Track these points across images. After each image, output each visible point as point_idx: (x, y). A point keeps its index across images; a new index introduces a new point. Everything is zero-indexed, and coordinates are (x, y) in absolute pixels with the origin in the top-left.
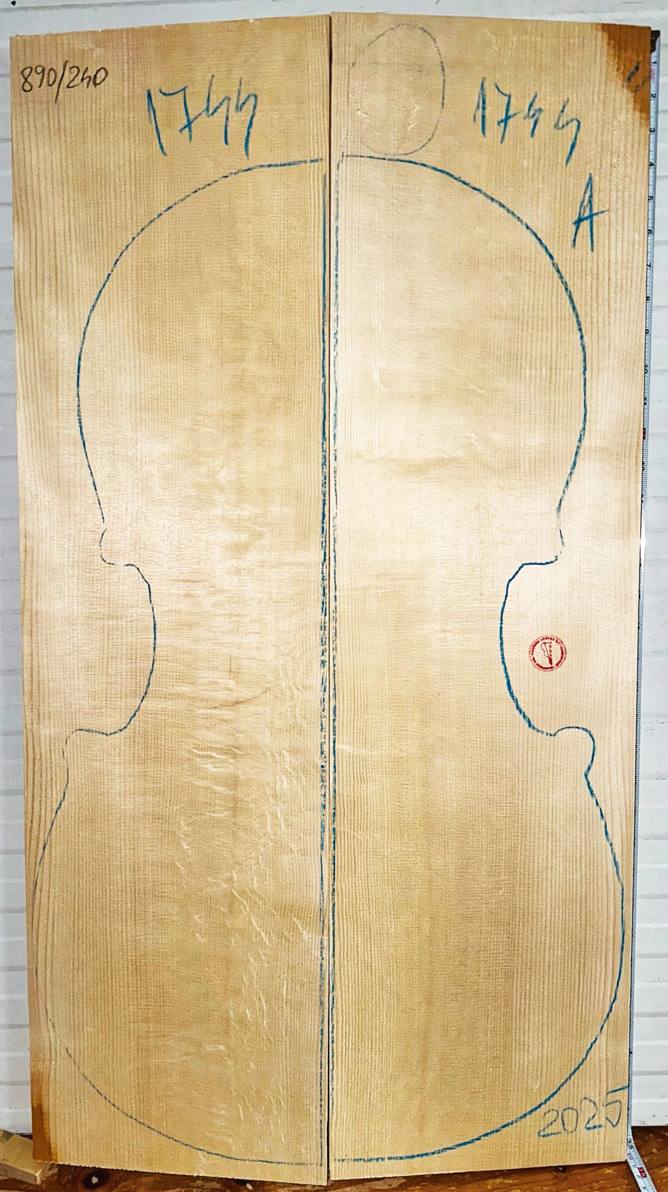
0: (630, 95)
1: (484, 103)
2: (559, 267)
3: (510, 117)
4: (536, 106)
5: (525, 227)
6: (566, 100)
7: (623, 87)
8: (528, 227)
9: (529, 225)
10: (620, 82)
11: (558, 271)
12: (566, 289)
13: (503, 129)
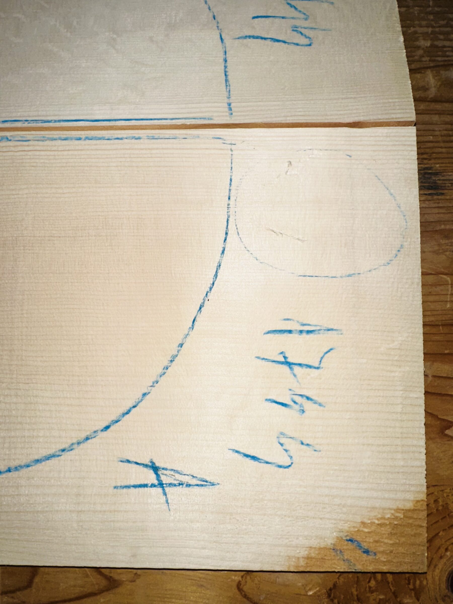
0: (329, 542)
1: (309, 332)
2: (94, 440)
3: (291, 369)
4: (308, 405)
5: (146, 391)
6: (317, 448)
7: (341, 531)
8: (144, 395)
9: (148, 397)
10: (346, 527)
11: (87, 439)
12: (63, 450)
13: (276, 359)
